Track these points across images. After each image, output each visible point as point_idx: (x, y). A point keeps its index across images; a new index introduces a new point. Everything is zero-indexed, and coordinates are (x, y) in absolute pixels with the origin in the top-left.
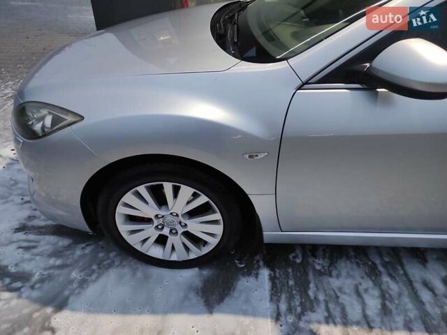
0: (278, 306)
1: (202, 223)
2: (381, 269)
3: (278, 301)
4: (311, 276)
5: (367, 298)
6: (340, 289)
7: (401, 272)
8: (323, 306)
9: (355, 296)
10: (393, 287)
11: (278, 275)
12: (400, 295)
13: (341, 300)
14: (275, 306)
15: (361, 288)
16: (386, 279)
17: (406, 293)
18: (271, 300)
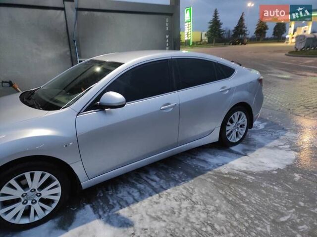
0: (99, 214)
1: (49, 190)
2: (136, 183)
3: (98, 212)
4: (109, 198)
5: (133, 194)
6: (123, 196)
7: (143, 181)
8: (117, 204)
9: (129, 195)
10: (142, 186)
11: (94, 204)
12: (145, 188)
13: (124, 199)
14: (97, 215)
15: (131, 192)
16: (139, 185)
17: (146, 186)
18: (95, 213)
